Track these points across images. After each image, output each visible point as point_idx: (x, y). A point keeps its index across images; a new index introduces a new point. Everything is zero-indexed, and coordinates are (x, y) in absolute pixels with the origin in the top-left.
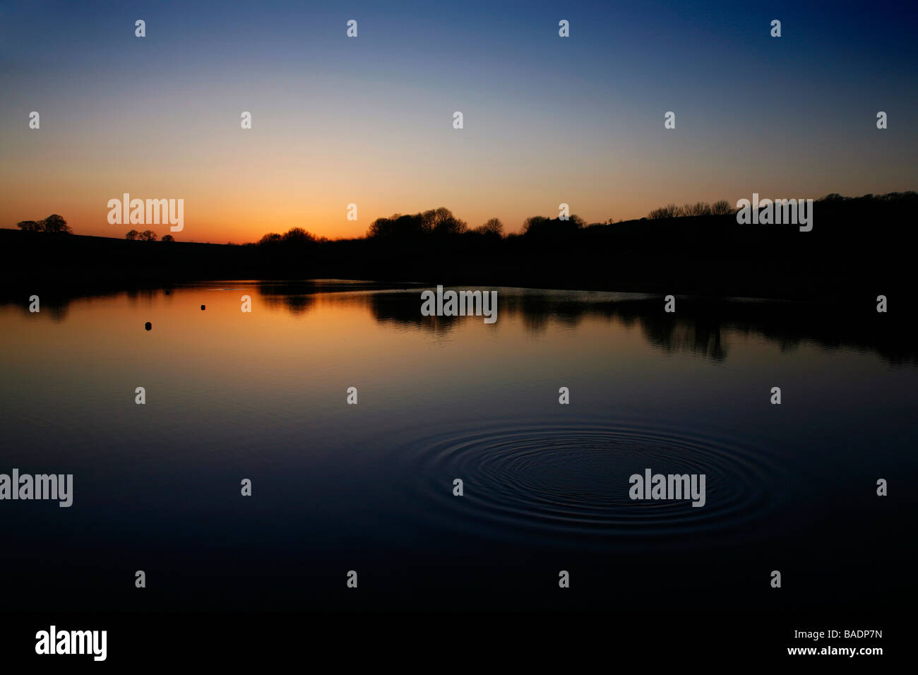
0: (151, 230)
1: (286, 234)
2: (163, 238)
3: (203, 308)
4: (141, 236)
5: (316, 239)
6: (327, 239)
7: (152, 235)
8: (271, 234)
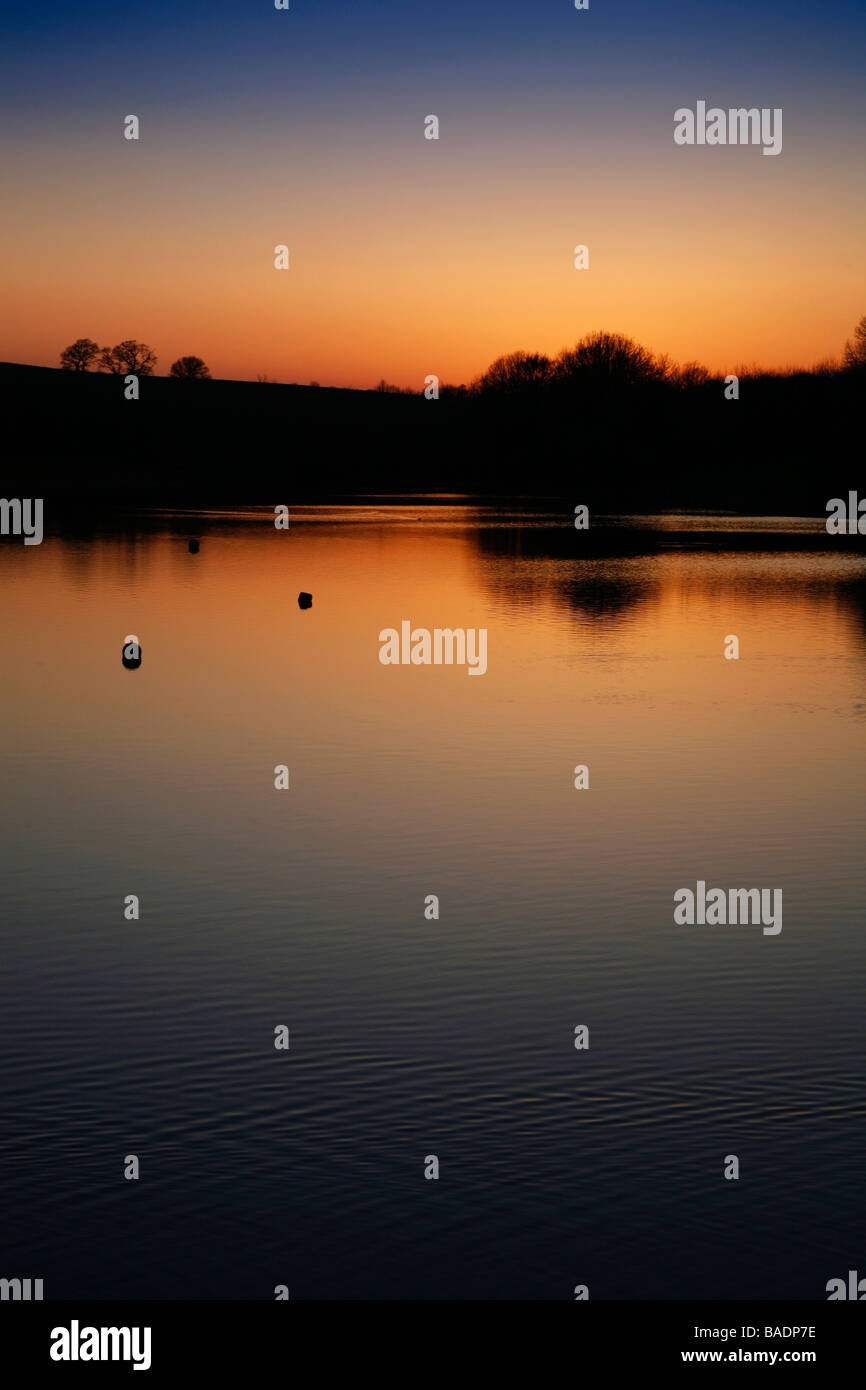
0: (139, 342)
1: (568, 358)
2: (174, 368)
3: (305, 601)
4: (107, 360)
5: (669, 372)
6: (705, 372)
7: (139, 358)
8: (518, 354)
